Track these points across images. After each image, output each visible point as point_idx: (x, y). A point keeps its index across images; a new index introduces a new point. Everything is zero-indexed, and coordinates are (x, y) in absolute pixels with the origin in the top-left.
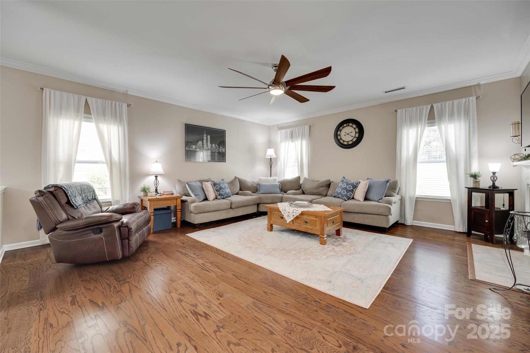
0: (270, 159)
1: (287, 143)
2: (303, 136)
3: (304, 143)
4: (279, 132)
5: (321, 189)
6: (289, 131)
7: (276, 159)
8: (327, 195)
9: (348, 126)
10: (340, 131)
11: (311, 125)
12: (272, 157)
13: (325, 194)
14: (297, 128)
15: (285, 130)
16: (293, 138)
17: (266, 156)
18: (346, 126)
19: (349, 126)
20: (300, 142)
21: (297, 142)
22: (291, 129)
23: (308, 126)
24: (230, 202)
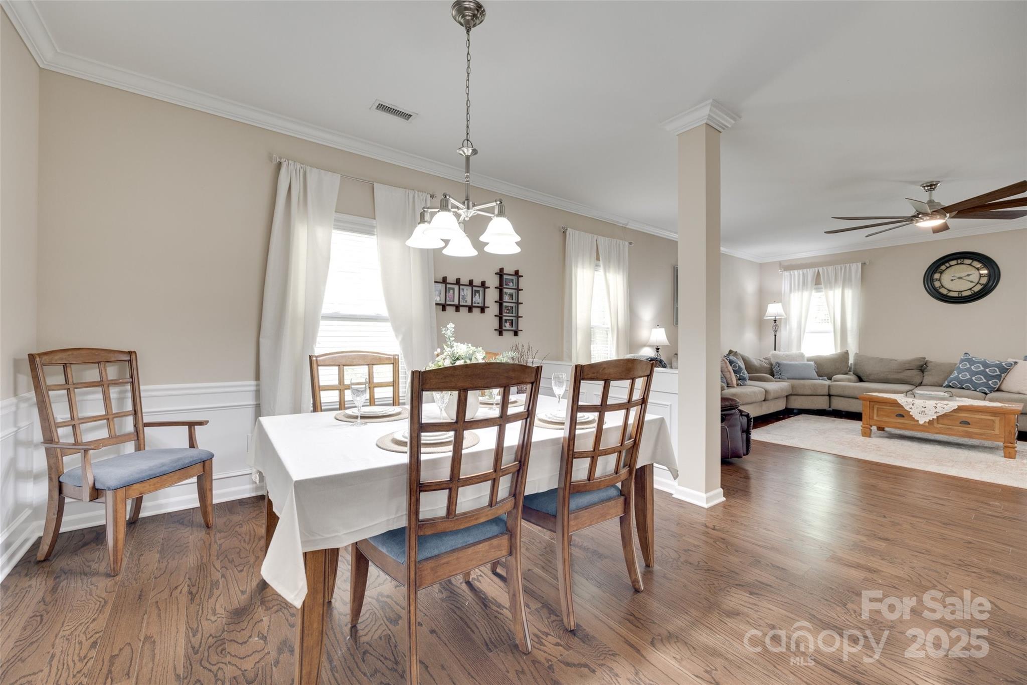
0: (774, 321)
1: (806, 294)
2: (846, 281)
3: (849, 293)
4: (786, 273)
5: (908, 373)
6: (810, 273)
7: (787, 320)
8: (922, 384)
9: (960, 264)
10: (941, 273)
11: (867, 262)
12: (777, 317)
13: (920, 381)
14: (830, 268)
15: (801, 272)
16: (821, 284)
17: (766, 315)
18: (956, 265)
19: (963, 264)
20: (838, 292)
21: (831, 293)
22: (816, 269)
23: (860, 265)
24: (764, 390)
